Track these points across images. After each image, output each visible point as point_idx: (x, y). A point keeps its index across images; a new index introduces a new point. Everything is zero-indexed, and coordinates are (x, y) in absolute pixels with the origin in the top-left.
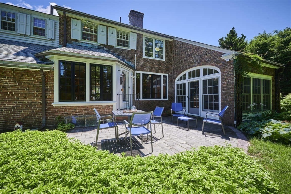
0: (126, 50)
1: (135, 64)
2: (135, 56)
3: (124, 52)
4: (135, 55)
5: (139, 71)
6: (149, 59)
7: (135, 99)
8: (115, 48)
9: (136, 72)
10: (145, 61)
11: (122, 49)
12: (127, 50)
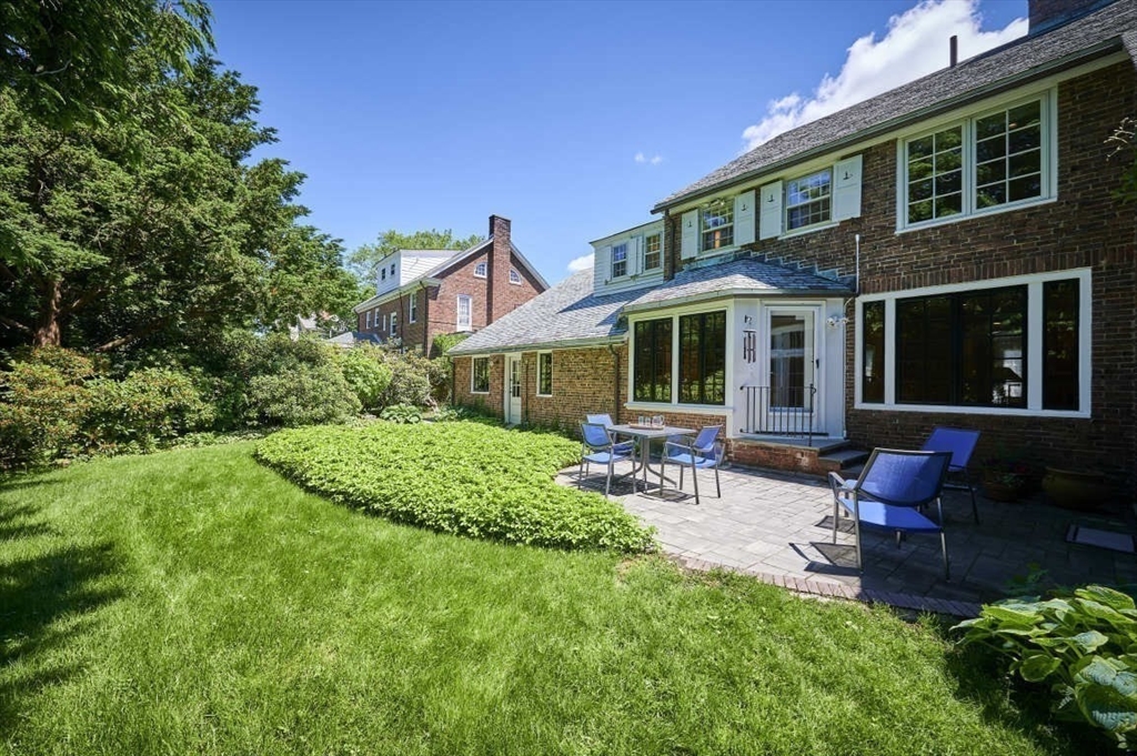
0: (820, 231)
1: (855, 272)
2: (854, 239)
3: (810, 242)
4: (857, 237)
5: (874, 292)
6: (933, 229)
7: (859, 405)
8: (782, 241)
9: (860, 300)
10: (908, 246)
11: (805, 235)
12: (826, 230)
